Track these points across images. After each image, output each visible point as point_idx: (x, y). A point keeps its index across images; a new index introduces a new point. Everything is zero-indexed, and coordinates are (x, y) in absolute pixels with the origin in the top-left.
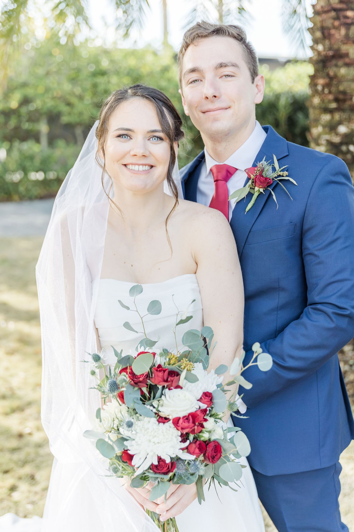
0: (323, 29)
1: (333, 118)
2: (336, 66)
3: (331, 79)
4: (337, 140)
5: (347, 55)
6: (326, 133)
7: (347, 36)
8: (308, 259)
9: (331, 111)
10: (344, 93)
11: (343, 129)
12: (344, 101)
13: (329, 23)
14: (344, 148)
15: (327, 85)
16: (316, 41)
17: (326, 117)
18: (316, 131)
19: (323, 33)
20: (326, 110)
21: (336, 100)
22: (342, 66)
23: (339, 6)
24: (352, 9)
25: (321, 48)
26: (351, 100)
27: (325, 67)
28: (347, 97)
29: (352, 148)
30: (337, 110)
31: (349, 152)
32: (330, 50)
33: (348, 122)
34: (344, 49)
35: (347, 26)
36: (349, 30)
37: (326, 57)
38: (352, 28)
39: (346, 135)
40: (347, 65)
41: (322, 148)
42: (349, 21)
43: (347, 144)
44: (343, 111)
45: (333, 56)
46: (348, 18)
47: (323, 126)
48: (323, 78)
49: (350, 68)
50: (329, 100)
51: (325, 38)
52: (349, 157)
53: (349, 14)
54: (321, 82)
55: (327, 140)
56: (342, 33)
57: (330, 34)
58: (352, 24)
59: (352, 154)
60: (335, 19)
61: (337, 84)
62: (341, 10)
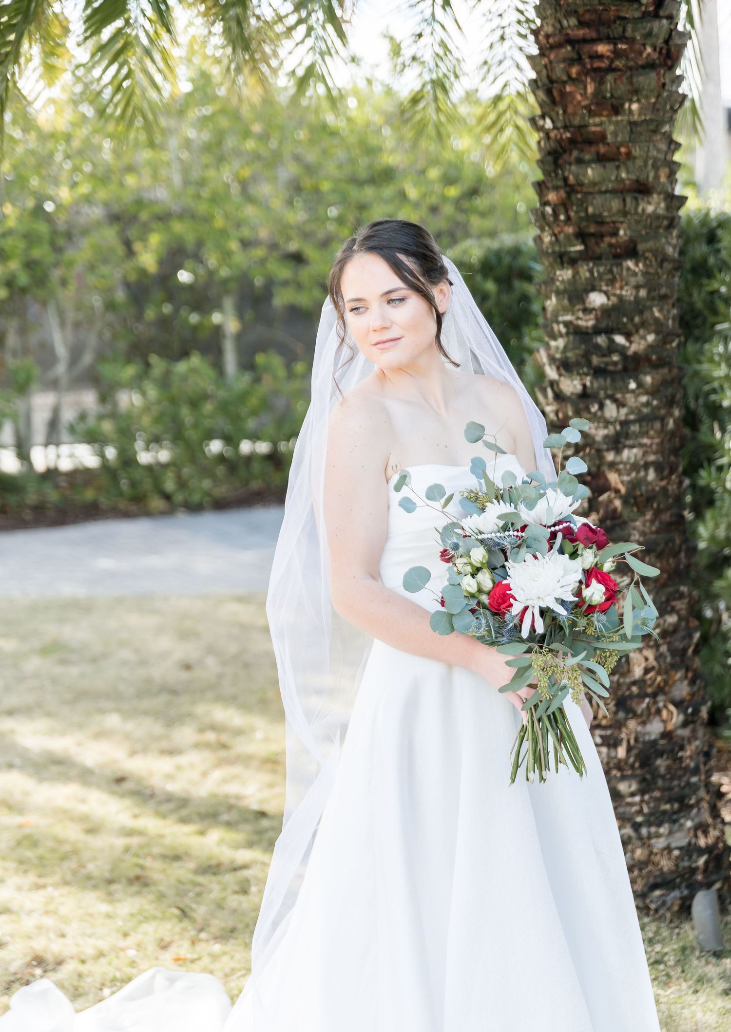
0: (551, 84)
1: (576, 274)
2: (579, 161)
3: (570, 189)
4: (587, 322)
5: (603, 137)
6: (566, 311)
7: (599, 95)
9: (573, 261)
10: (598, 220)
11: (597, 299)
12: (601, 236)
13: (561, 70)
14: (601, 340)
15: (565, 205)
17: (565, 274)
18: (548, 305)
19: (549, 93)
20: (563, 259)
21: (581, 236)
22: (588, 163)
23: (581, 33)
24: (609, 39)
25: (549, 124)
26: (615, 234)
27: (556, 164)
28: (604, 229)
29: (620, 339)
30: (587, 256)
31: (613, 348)
32: (566, 127)
33: (612, 282)
34: (595, 124)
35: (599, 74)
36: (601, 82)
37: (559, 142)
38: (610, 77)
39: (605, 312)
40: (601, 159)
41: (561, 343)
42: (604, 64)
43: (609, 331)
44: (597, 258)
45: (572, 141)
46: (600, 57)
47: (558, 293)
48: (556, 188)
49: (610, 166)
50: (567, 237)
51: (554, 102)
52: (615, 358)
53: (602, 48)
54: (552, 196)
55: (567, 324)
56: (590, 89)
57: (563, 94)
58: (610, 69)
59: (622, 351)
60: (571, 62)
61: (581, 203)
62: (585, 41)
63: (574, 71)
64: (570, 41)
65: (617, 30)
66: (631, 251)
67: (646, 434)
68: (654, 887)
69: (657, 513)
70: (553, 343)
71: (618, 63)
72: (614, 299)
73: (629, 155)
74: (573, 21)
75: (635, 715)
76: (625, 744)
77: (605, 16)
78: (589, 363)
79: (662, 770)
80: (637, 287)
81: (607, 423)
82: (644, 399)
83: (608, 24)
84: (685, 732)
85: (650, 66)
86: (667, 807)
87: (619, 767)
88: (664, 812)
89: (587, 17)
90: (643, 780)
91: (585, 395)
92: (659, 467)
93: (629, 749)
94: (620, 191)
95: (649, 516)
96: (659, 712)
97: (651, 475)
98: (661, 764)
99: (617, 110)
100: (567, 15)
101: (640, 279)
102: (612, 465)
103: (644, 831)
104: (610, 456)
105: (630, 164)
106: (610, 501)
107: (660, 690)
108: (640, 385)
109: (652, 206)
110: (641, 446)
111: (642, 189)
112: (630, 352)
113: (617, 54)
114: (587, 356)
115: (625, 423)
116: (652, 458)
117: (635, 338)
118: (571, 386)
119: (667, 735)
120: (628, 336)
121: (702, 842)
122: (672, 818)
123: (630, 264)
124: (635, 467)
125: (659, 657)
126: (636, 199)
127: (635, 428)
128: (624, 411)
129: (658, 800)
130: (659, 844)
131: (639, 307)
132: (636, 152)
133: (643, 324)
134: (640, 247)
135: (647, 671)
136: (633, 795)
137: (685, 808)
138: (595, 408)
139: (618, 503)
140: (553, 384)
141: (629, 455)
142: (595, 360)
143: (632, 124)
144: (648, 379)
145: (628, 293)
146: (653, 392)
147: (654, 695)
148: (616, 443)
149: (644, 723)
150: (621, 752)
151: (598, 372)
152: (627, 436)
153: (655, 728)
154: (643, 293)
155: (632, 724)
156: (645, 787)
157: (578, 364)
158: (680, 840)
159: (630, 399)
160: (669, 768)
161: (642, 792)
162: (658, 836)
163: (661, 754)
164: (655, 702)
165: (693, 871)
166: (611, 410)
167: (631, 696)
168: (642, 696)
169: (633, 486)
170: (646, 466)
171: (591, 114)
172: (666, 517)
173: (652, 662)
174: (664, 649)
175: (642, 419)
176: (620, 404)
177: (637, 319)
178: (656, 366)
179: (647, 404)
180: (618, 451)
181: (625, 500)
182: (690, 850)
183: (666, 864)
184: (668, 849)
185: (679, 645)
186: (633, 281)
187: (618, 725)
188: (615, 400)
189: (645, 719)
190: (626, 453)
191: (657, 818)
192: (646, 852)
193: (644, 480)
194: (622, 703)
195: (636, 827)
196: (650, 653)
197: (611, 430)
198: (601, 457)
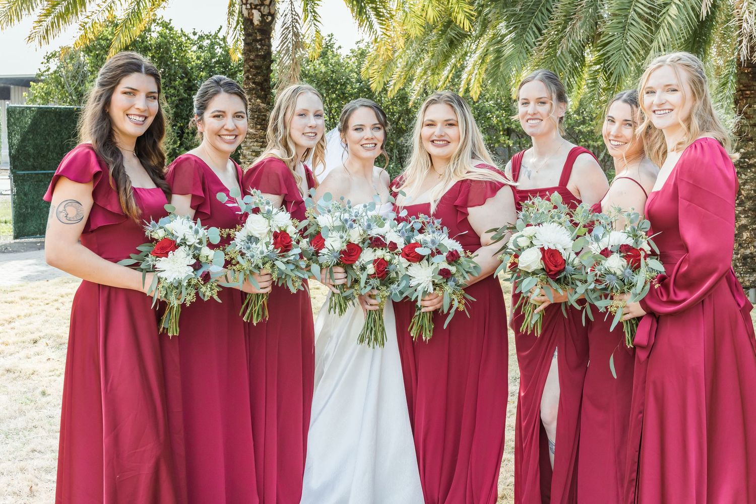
11: (742, 150)
13: (738, 98)
23: (743, 88)
24: (750, 90)
29: (747, 160)
31: (745, 162)
35: (747, 98)
38: (749, 99)
39: (744, 154)
42: (748, 96)
43: (744, 158)
44: (743, 141)
46: (747, 94)
50: (737, 136)
52: (746, 164)
53: (748, 92)
56: (745, 102)
57: (739, 103)
58: (749, 97)
59: (747, 163)
60: (741, 95)
62: (744, 90)
63: (741, 97)
64: (741, 90)
65: (752, 88)
66: (751, 140)
67: (752, 182)
71: (751, 96)
72: (746, 151)
74: (742, 86)
75: (743, 248)
76: (740, 255)
77: (749, 85)
79: (749, 262)
80: (752, 148)
81: (742, 179)
82: (752, 174)
83: (750, 86)
86: (749, 270)
88: (749, 272)
89: (745, 85)
90: (743, 263)
95: (751, 202)
96: (749, 248)
97: (752, 192)
98: (749, 260)
100: (741, 84)
101: (753, 146)
102: (743, 189)
103: (742, 275)
105: (753, 119)
106: (742, 198)
107: (750, 242)
108: (751, 171)
110: (750, 185)
112: (749, 163)
113: (751, 94)
116: (753, 188)
117: (751, 160)
119: (751, 253)
120: (749, 159)
122: (751, 273)
123: (750, 143)
124: (748, 190)
125: (750, 235)
126: (753, 128)
127: (749, 181)
128: (747, 177)
129: (747, 269)
130: (747, 279)
134: (754, 139)
135: (747, 238)
136: (740, 266)
139: (743, 198)
142: (741, 165)
144: (753, 170)
145: (750, 149)
147: (748, 244)
149: (745, 250)
150: (739, 256)
151: (741, 167)
152: (747, 183)
153: (748, 252)
154: (754, 149)
155: (742, 250)
156: (744, 265)
159: (748, 174)
160: (751, 261)
161: (743, 266)
162: (747, 277)
163: (749, 257)
164: (748, 245)
166: (743, 176)
168: (745, 243)
169: (748, 194)
173: (749, 236)
174: (752, 233)
175: (751, 179)
176: (746, 175)
177: (751, 156)
179: (753, 175)
180: (744, 186)
181: (745, 198)
184: (749, 280)
186: (752, 147)
187: (739, 250)
188: (745, 174)
189: (746, 248)
190: (746, 186)
191: (746, 273)
192: (743, 280)
193: (750, 193)
194: (740, 245)
195: (741, 274)
196: (748, 234)
197: (743, 181)
198: (740, 186)
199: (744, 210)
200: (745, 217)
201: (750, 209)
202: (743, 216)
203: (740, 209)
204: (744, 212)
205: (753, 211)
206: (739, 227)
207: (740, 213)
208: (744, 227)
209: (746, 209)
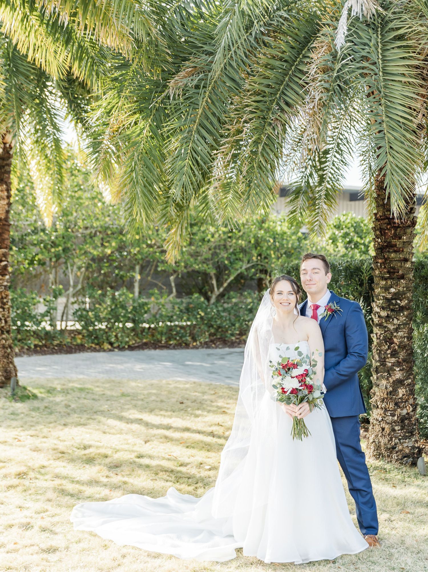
0: (381, 230)
1: (387, 282)
2: (389, 252)
3: (386, 259)
4: (389, 296)
5: (396, 245)
6: (383, 292)
7: (395, 233)
8: (348, 338)
9: (386, 279)
10: (393, 268)
11: (393, 290)
12: (394, 273)
13: (384, 226)
14: (394, 302)
15: (384, 263)
16: (377, 237)
17: (384, 283)
18: (377, 291)
19: (381, 232)
20: (383, 278)
21: (389, 272)
22: (392, 252)
25: (379, 240)
26: (398, 272)
27: (382, 252)
28: (396, 271)
29: (399, 302)
30: (389, 278)
31: (397, 304)
32: (385, 242)
33: (397, 286)
34: (394, 241)
35: (396, 228)
36: (396, 230)
37: (383, 246)
38: (398, 229)
39: (395, 294)
40: (395, 252)
41: (381, 302)
42: (397, 225)
43: (395, 299)
44: (393, 279)
45: (387, 246)
46: (396, 223)
47: (381, 288)
48: (381, 259)
49: (398, 253)
50: (385, 272)
51: (382, 235)
52: (397, 307)
53: (397, 221)
54: (380, 261)
55: (383, 296)
56: (393, 232)
57: (385, 233)
58: (399, 227)
59: (399, 305)
60: (388, 224)
61: (389, 263)
63: (389, 227)
64: (387, 218)
66: (402, 277)
67: (404, 328)
68: (405, 457)
69: (407, 350)
70: (378, 302)
71: (401, 225)
72: (397, 290)
73: (403, 251)
74: (389, 213)
75: (400, 408)
76: (396, 416)
78: (390, 308)
79: (406, 424)
80: (404, 287)
81: (394, 325)
82: (404, 318)
84: (412, 413)
85: (409, 226)
86: (408, 434)
87: (395, 422)
88: (407, 436)
90: (401, 426)
91: (388, 316)
92: (408, 338)
93: (398, 417)
94: (401, 261)
96: (406, 407)
97: (406, 340)
98: (406, 422)
99: (400, 238)
100: (387, 211)
101: (404, 285)
102: (395, 336)
103: (402, 441)
104: (395, 334)
105: (403, 253)
106: (394, 346)
107: (407, 401)
108: (404, 314)
109: (408, 265)
110: (403, 331)
111: (406, 260)
112: (401, 305)
113: (401, 223)
114: (389, 305)
115: (399, 325)
117: (403, 301)
118: (384, 314)
119: (408, 414)
120: (401, 300)
121: (416, 445)
122: (409, 438)
123: (402, 281)
124: (401, 337)
125: (406, 391)
126: (404, 263)
127: (402, 326)
128: (399, 322)
129: (405, 432)
130: (405, 445)
131: (404, 293)
132: (405, 250)
133: (405, 298)
134: (405, 276)
135: (403, 395)
136: (399, 430)
137: (412, 435)
138: (391, 320)
139: (396, 347)
140: (378, 313)
141: (400, 334)
142: (391, 307)
143: (404, 242)
144: (406, 313)
145: (401, 289)
146: (407, 317)
147: (405, 402)
148: (397, 330)
149: (402, 410)
150: (396, 418)
151: (392, 310)
152: (399, 329)
153: (404, 412)
154: (405, 289)
155: (399, 410)
156: (402, 428)
157: (386, 308)
158: (411, 444)
159: (401, 318)
160: (408, 423)
161: (401, 430)
162: (405, 442)
163: (406, 419)
164: (405, 404)
165: (414, 453)
166: (395, 321)
167: (399, 402)
168: (402, 402)
169: (401, 342)
170: (404, 337)
171: (393, 239)
172: (409, 352)
173: (405, 393)
174: (408, 389)
175: (403, 324)
176: (398, 320)
177: (403, 296)
178: (407, 309)
179: (405, 320)
180: (397, 333)
181: (399, 347)
182: (413, 447)
183: (407, 451)
184: (408, 447)
185: (411, 388)
186: (402, 286)
187: (395, 410)
188: (397, 318)
191: (405, 437)
192: (402, 447)
193: (404, 341)
194: (396, 404)
195: (400, 440)
196: (404, 390)
197: (395, 327)
198: (392, 334)
199: (398, 362)
200: (400, 370)
201: (404, 360)
202: (398, 369)
203: (393, 360)
204: (398, 364)
205: (407, 363)
206: (394, 381)
207: (393, 365)
208: (399, 383)
209: (400, 360)
